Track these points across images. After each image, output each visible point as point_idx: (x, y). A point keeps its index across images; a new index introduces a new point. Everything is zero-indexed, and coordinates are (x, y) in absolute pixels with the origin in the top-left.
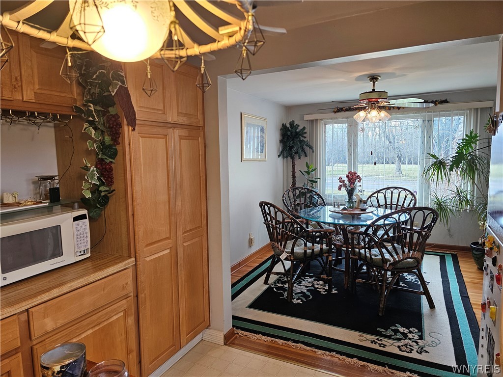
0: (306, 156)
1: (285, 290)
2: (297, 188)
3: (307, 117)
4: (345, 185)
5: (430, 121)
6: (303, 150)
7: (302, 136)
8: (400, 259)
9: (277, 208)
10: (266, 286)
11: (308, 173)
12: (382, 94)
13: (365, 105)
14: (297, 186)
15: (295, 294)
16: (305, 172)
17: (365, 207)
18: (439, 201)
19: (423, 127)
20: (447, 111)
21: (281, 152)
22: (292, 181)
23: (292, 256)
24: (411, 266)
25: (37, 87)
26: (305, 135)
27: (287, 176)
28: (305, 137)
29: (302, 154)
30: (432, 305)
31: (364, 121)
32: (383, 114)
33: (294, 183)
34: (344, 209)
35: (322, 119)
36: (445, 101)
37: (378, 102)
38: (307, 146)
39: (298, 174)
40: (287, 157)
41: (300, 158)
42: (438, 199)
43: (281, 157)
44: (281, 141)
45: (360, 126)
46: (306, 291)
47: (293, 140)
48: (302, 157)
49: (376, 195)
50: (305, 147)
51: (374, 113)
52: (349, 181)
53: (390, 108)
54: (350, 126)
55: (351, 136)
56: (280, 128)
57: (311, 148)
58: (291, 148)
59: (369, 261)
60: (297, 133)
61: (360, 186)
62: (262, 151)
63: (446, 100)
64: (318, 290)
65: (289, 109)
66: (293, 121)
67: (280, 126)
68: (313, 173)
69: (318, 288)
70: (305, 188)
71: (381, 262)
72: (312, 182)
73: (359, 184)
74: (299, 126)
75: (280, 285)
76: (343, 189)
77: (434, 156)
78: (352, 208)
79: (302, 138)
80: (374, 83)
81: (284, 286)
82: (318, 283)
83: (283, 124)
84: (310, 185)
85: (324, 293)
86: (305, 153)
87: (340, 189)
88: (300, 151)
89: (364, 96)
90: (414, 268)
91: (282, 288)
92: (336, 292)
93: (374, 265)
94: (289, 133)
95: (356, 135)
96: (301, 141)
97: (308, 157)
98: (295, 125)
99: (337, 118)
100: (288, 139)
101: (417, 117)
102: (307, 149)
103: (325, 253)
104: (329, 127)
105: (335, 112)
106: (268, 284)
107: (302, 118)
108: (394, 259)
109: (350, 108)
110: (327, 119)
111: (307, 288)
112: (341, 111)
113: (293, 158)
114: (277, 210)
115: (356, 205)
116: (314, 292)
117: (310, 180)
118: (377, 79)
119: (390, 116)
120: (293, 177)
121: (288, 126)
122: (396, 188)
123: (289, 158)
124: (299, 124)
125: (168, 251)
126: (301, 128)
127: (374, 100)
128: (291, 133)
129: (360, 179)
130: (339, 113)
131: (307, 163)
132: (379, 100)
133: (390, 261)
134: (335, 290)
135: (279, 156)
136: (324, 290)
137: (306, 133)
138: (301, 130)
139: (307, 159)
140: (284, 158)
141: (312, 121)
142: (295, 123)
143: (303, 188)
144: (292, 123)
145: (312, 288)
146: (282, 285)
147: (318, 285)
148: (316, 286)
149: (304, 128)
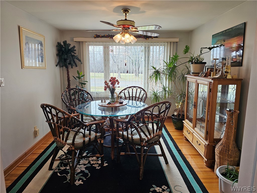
0: (76, 66)
1: (68, 173)
2: (72, 89)
3: (76, 39)
4: (109, 87)
5: (149, 48)
6: (74, 62)
7: (73, 53)
8: (151, 138)
9: (58, 110)
10: (51, 172)
11: (79, 78)
14: (71, 87)
15: (76, 175)
16: (77, 77)
17: (122, 101)
18: (155, 93)
19: (145, 51)
21: (58, 63)
22: (67, 83)
23: (73, 147)
26: (75, 52)
27: (64, 80)
28: (75, 53)
29: (74, 64)
30: (167, 162)
33: (69, 85)
34: (109, 103)
35: (86, 42)
38: (77, 59)
39: (71, 78)
40: (62, 66)
41: (72, 68)
42: (154, 92)
43: (58, 66)
44: (57, 55)
45: (111, 48)
46: (84, 169)
47: (67, 54)
48: (73, 67)
50: (76, 60)
52: (112, 84)
54: (105, 48)
55: (106, 55)
56: (56, 46)
57: (80, 61)
58: (65, 60)
59: (131, 141)
60: (69, 50)
61: (119, 87)
62: (42, 61)
64: (94, 165)
65: (62, 32)
66: (66, 41)
67: (56, 44)
68: (82, 78)
69: (93, 164)
70: (78, 89)
71: (140, 141)
72: (82, 84)
73: (118, 86)
74: (70, 45)
75: (63, 168)
76: (108, 89)
78: (114, 102)
79: (73, 54)
80: (126, 14)
81: (66, 169)
82: (93, 159)
83: (58, 43)
84: (80, 86)
85: (99, 168)
86: (76, 64)
87: (105, 89)
88: (72, 62)
91: (65, 172)
92: (107, 164)
93: (134, 144)
94: (63, 49)
96: (73, 56)
97: (78, 67)
98: (67, 44)
99: (96, 42)
100: (62, 53)
103: (99, 139)
104: (91, 48)
105: (95, 38)
106: (52, 170)
107: (72, 40)
108: (148, 138)
109: (104, 36)
110: (89, 42)
111: (85, 166)
112: (99, 37)
113: (67, 67)
114: (58, 111)
115: (116, 100)
116: (91, 168)
117: (80, 83)
118: (128, 11)
120: (68, 81)
121: (62, 44)
122: (135, 87)
123: (64, 67)
124: (70, 44)
126: (71, 46)
127: (127, 27)
128: (65, 49)
129: (119, 83)
130: (98, 39)
131: (77, 70)
132: (130, 27)
133: (146, 140)
134: (106, 163)
135: (57, 66)
136: (98, 165)
137: (75, 50)
138: (72, 48)
139: (77, 69)
140: (60, 67)
141: (79, 42)
142: (68, 43)
143: (76, 89)
144: (65, 42)
145: (89, 165)
146: (65, 168)
147: (93, 161)
148: (92, 162)
149: (74, 47)
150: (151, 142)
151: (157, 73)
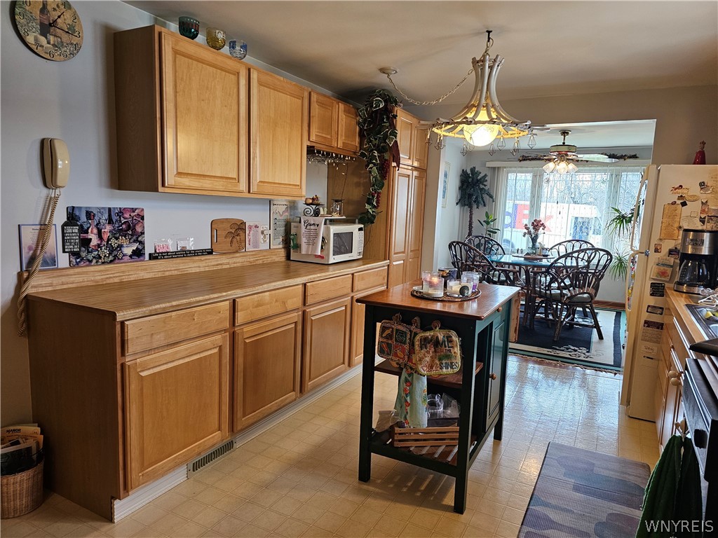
0: (485, 205)
3: (489, 164)
4: (529, 233)
5: (618, 176)
6: (483, 199)
7: (483, 184)
11: (488, 223)
12: (571, 148)
13: (554, 157)
16: (484, 222)
17: (546, 254)
18: (619, 256)
19: (611, 181)
20: (636, 166)
21: (460, 200)
22: (468, 231)
24: (585, 301)
25: (344, 138)
26: (485, 183)
28: (485, 186)
29: (481, 203)
30: (601, 337)
31: (552, 172)
32: (571, 166)
34: (527, 255)
35: (505, 167)
36: (635, 157)
37: (567, 155)
38: (487, 194)
39: (475, 223)
40: (465, 205)
41: (478, 208)
43: (459, 205)
44: (460, 188)
45: (545, 176)
47: (473, 188)
48: (480, 206)
49: (557, 247)
51: (563, 165)
52: (534, 228)
53: (578, 161)
54: (535, 176)
55: (535, 187)
57: (491, 197)
58: (470, 196)
60: (478, 180)
61: (544, 233)
63: (636, 155)
65: (470, 154)
66: (474, 168)
67: (460, 172)
68: (492, 223)
72: (491, 232)
73: (543, 231)
74: (480, 173)
76: (528, 236)
77: (617, 211)
78: (535, 254)
79: (482, 186)
80: (565, 136)
83: (463, 170)
86: (484, 202)
87: (524, 236)
88: (480, 199)
89: (554, 149)
90: (587, 303)
94: (470, 180)
95: (540, 186)
96: (482, 190)
97: (487, 206)
98: (476, 171)
99: (521, 167)
100: (467, 186)
101: (605, 171)
102: (486, 197)
104: (511, 176)
105: (520, 161)
107: (484, 166)
108: (571, 294)
109: (536, 158)
110: (510, 167)
112: (526, 160)
113: (471, 207)
115: (538, 251)
117: (488, 230)
118: (568, 133)
119: (577, 169)
120: (469, 228)
121: (469, 172)
122: (578, 241)
123: (467, 207)
124: (481, 171)
125: (402, 262)
126: (481, 175)
127: (563, 153)
128: (472, 180)
129: (544, 227)
130: (525, 162)
131: (486, 212)
132: (569, 153)
133: (567, 296)
135: (457, 204)
137: (486, 181)
138: (483, 177)
139: (486, 209)
140: (461, 206)
141: (494, 168)
144: (473, 170)
149: (486, 175)
150: (574, 300)
151: (622, 219)
